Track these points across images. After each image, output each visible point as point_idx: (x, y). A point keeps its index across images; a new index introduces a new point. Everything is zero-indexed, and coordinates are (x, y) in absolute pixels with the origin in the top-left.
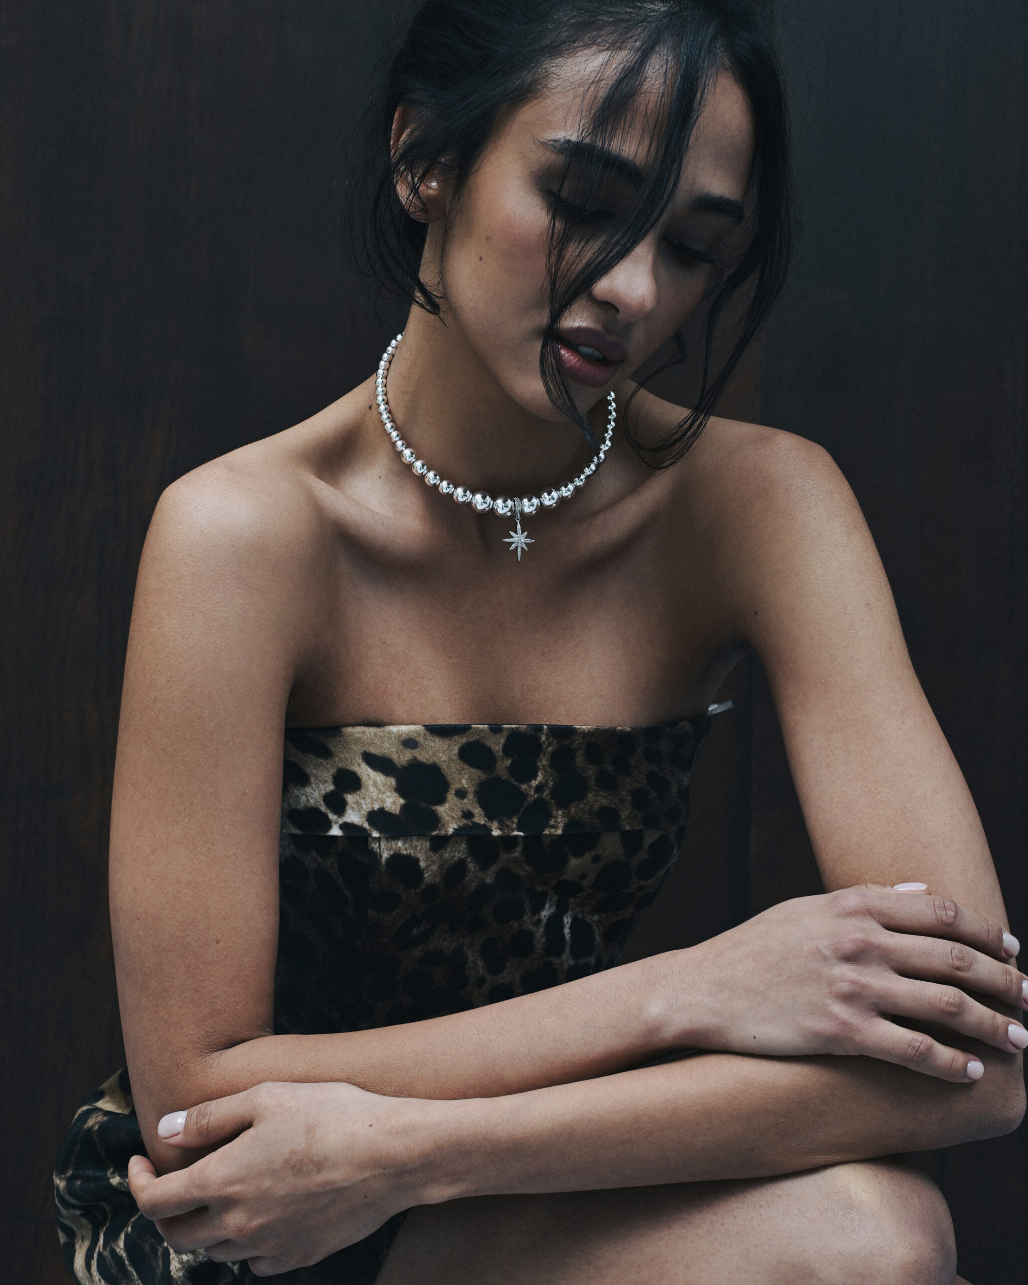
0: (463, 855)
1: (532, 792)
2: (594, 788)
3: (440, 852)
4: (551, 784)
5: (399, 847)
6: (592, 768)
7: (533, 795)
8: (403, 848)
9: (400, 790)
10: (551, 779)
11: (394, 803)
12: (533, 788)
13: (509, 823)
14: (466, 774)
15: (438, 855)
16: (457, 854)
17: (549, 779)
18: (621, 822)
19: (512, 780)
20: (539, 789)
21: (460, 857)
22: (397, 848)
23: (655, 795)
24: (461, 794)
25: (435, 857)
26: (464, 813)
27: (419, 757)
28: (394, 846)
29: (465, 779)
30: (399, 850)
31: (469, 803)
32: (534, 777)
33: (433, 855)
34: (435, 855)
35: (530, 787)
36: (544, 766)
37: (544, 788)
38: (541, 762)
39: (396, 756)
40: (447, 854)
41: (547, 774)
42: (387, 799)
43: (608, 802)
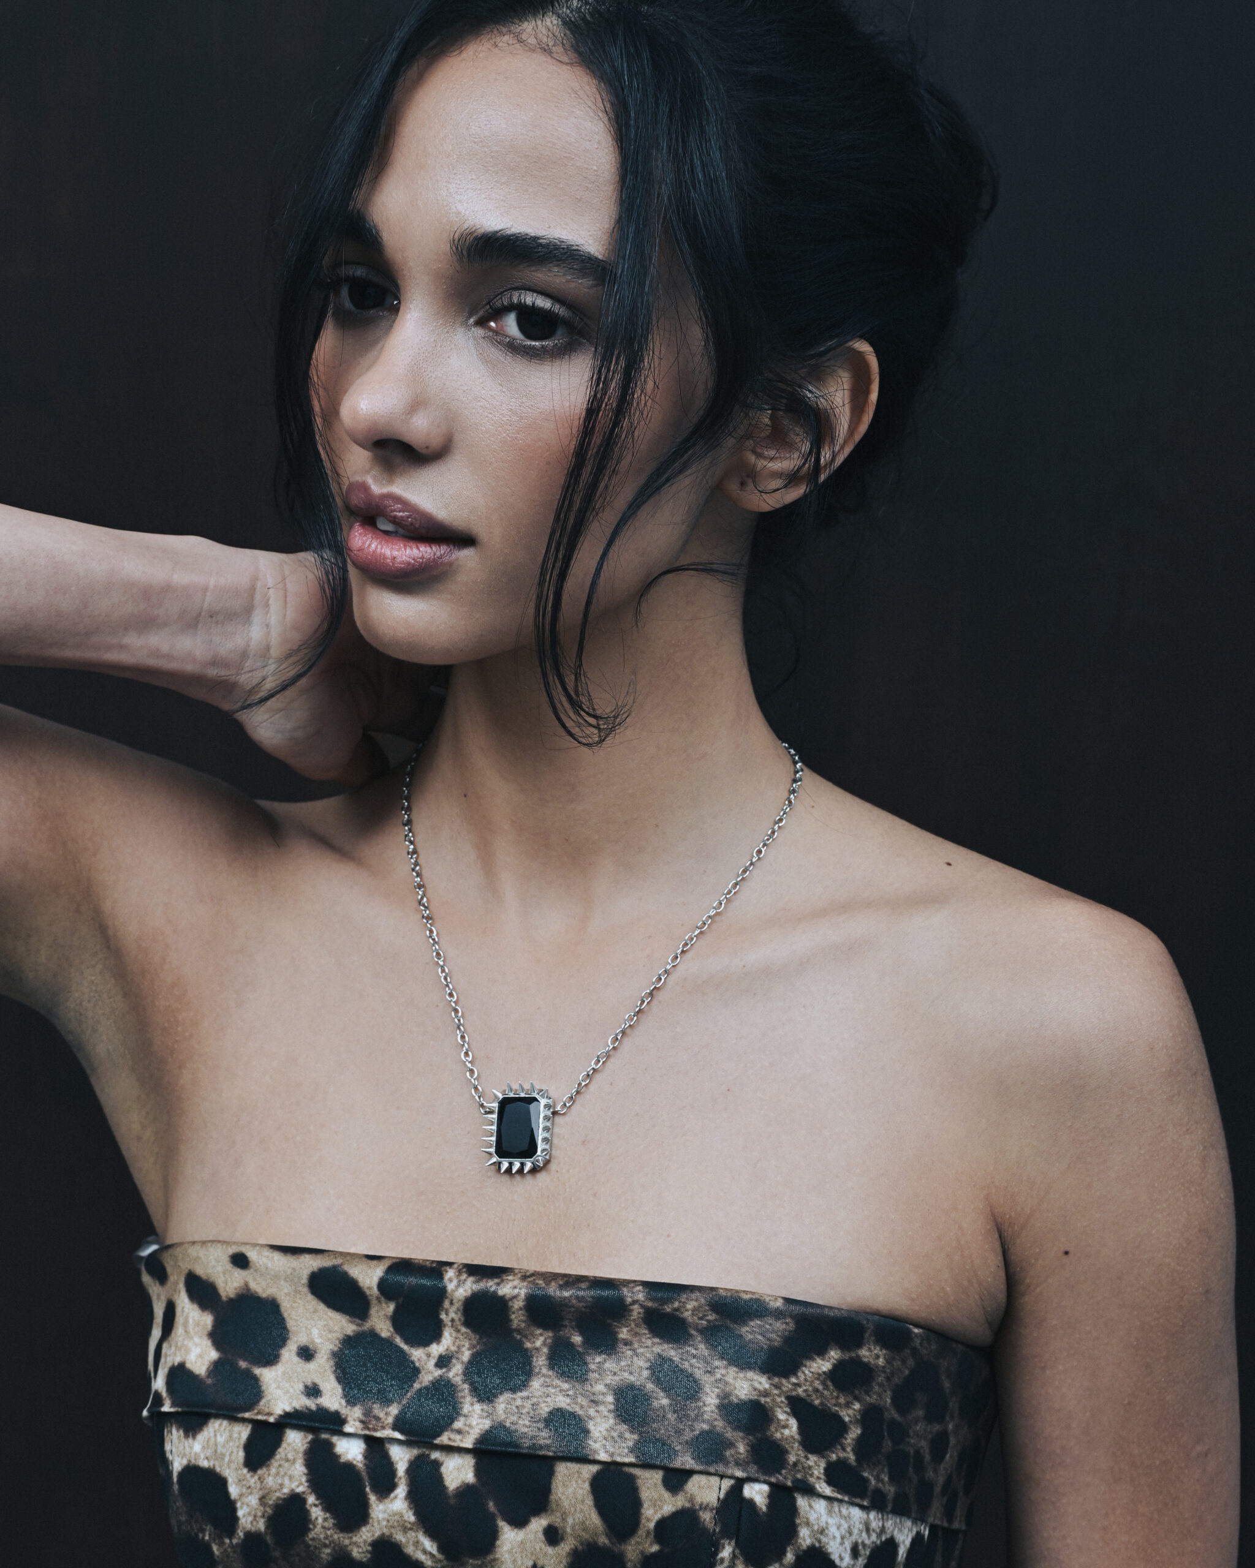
0: (298, 1486)
1: (432, 1363)
2: (544, 1371)
3: (260, 1472)
4: (466, 1355)
5: (196, 1454)
6: (541, 1335)
7: (430, 1373)
8: (202, 1456)
9: (217, 1337)
10: (467, 1345)
11: (201, 1356)
12: (434, 1357)
13: (382, 1415)
14: (320, 1319)
15: (256, 1477)
16: (287, 1482)
17: (464, 1346)
18: (590, 1442)
19: (399, 1341)
20: (443, 1361)
21: (293, 1490)
22: (193, 1454)
23: (665, 1402)
24: (306, 1354)
25: (253, 1481)
26: (306, 1387)
27: (253, 1286)
28: (188, 1450)
29: (318, 1329)
30: (195, 1460)
31: (322, 1371)
32: (437, 1337)
33: (248, 1475)
34: (252, 1477)
35: (429, 1355)
36: (453, 1320)
37: (454, 1361)
38: (447, 1314)
39: (223, 1279)
40: (271, 1478)
41: (459, 1335)
42: (193, 1348)
43: (568, 1400)
